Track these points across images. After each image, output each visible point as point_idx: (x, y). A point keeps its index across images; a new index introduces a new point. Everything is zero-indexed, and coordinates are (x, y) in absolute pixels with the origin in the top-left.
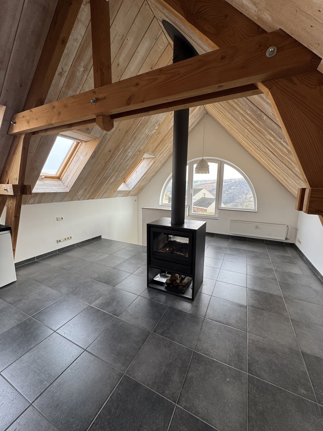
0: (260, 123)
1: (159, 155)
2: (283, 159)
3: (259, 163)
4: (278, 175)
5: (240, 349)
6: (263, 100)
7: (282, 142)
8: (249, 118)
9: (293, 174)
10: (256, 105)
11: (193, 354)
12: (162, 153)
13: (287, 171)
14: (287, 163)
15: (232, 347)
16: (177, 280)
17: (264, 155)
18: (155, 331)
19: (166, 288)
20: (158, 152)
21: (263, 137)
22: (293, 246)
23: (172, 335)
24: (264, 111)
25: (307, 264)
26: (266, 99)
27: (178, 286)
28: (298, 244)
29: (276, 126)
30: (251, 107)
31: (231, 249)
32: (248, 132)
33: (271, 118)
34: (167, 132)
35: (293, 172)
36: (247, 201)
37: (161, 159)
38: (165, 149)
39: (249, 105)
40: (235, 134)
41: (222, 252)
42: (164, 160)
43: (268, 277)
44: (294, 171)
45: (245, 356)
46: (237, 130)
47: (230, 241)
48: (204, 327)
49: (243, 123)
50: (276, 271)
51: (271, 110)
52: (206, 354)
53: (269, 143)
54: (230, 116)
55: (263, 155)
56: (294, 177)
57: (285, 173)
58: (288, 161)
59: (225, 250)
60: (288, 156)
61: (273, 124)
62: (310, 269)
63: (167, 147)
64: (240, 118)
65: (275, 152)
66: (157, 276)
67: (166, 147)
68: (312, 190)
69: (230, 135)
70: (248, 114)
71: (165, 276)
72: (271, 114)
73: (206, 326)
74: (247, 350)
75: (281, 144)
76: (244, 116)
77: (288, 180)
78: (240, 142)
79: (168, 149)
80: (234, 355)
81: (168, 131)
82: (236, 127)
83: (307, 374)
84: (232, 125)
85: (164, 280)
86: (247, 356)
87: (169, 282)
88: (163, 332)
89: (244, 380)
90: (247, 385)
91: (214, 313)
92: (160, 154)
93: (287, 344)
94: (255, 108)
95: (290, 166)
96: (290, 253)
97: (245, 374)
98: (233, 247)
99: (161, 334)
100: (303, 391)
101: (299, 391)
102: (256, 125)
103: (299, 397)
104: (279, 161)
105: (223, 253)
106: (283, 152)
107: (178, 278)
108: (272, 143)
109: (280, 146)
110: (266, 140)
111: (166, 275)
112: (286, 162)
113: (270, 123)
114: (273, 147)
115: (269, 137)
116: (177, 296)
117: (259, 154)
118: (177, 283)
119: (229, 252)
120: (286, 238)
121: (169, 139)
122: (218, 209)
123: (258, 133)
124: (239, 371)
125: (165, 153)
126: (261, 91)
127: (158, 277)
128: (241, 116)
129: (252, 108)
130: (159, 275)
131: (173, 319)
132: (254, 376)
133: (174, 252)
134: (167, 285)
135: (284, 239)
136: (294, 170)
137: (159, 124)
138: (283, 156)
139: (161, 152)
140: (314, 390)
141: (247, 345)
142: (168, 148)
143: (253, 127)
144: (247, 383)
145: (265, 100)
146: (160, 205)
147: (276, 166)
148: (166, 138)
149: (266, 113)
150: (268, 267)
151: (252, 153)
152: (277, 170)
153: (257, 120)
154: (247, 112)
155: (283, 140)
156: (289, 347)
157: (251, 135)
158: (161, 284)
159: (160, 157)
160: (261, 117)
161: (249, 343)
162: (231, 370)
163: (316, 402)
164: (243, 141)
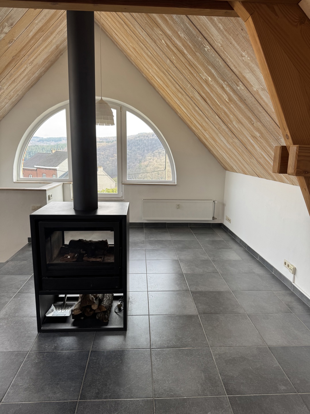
0: (198, 54)
1: (8, 84)
2: (218, 109)
3: (176, 113)
4: (203, 131)
5: (210, 371)
6: (212, 23)
7: (225, 86)
8: (179, 44)
9: (227, 130)
10: (198, 27)
11: (155, 404)
12: (14, 81)
13: (220, 125)
14: (222, 115)
15: (200, 372)
16: (92, 306)
17: (188, 101)
18: (83, 397)
19: (74, 324)
20: (6, 78)
21: (195, 75)
22: (221, 227)
23: (114, 391)
24: (209, 39)
25: (241, 246)
26: (218, 23)
27: (95, 314)
28: (227, 224)
29: (221, 63)
30: (187, 28)
31: (151, 243)
32: (170, 64)
33: (217, 50)
34: (26, 42)
35: (228, 127)
36: (142, 171)
37: (12, 93)
38: (20, 74)
39: (186, 25)
40: (145, 65)
41: (139, 248)
42: (18, 95)
43: (208, 271)
44: (230, 126)
45: (217, 377)
46: (150, 58)
47: (145, 231)
48: (156, 361)
49: (166, 49)
50: (214, 261)
51: (221, 39)
52: (172, 395)
53: (201, 85)
54: (143, 34)
55: (186, 101)
56: (228, 134)
57: (215, 129)
58: (225, 113)
59: (142, 245)
60: (228, 105)
61: (218, 59)
62: (246, 251)
63: (25, 70)
64: (163, 41)
65: (209, 99)
66: (50, 310)
67: (22, 70)
68: (299, 147)
69: (132, 64)
70: (179, 37)
71: (64, 306)
72: (220, 45)
73: (158, 360)
74: (217, 368)
75: (222, 88)
76: (170, 39)
77: (217, 139)
78: (150, 78)
79: (26, 75)
80: (205, 381)
81: (28, 40)
82: (149, 53)
83: (281, 368)
84: (142, 49)
85: (66, 313)
86: (220, 375)
87: (78, 312)
88: (98, 393)
89: (227, 405)
90: (231, 409)
91: (162, 338)
92: (10, 82)
93: (254, 345)
94: (194, 32)
95: (226, 119)
96: (220, 236)
97: (225, 398)
98: (152, 239)
99: (97, 397)
100: (283, 388)
101: (279, 389)
102: (189, 56)
103: (281, 395)
104: (211, 111)
105: (143, 250)
106: (221, 99)
107: (95, 301)
108: (208, 85)
109: (219, 90)
110: (199, 80)
111: (67, 303)
112: (222, 113)
113: (213, 57)
114: (207, 91)
115: (205, 76)
116: (96, 331)
117: (180, 99)
118: (92, 310)
119: (149, 247)
120: (213, 217)
121: (29, 56)
122: (123, 184)
123: (188, 69)
124: (217, 397)
125: (20, 82)
126: (236, 13)
127: (53, 311)
128: (165, 38)
129: (190, 30)
130: (53, 307)
131: (106, 367)
132: (234, 396)
133: (84, 259)
134: (73, 320)
135: (211, 219)
136: (231, 124)
137: (12, 25)
138: (219, 104)
139: (13, 79)
140: (291, 381)
141: (215, 363)
142: (25, 73)
143: (182, 59)
144: (231, 407)
145: (216, 24)
146: (14, 181)
147: (203, 118)
148: (23, 53)
149: (212, 42)
150: (203, 259)
151: (166, 97)
152: (204, 124)
153: (194, 50)
154: (179, 35)
155: (227, 82)
156: (256, 347)
157: (175, 69)
158: (63, 320)
159: (11, 88)
160: (202, 46)
161: (216, 359)
162: (208, 400)
163: (296, 393)
164: (156, 77)
